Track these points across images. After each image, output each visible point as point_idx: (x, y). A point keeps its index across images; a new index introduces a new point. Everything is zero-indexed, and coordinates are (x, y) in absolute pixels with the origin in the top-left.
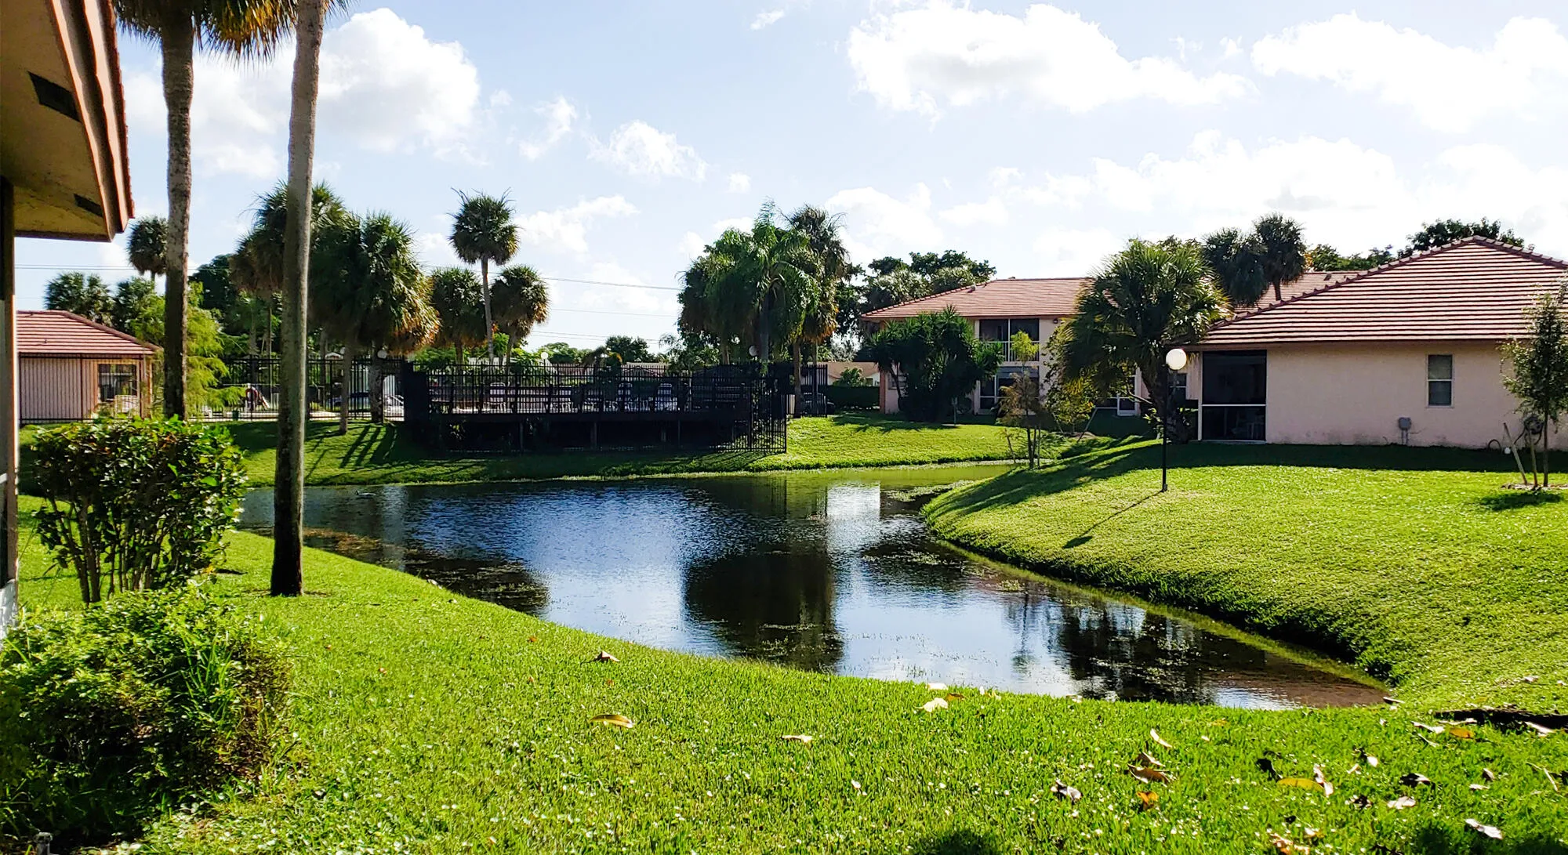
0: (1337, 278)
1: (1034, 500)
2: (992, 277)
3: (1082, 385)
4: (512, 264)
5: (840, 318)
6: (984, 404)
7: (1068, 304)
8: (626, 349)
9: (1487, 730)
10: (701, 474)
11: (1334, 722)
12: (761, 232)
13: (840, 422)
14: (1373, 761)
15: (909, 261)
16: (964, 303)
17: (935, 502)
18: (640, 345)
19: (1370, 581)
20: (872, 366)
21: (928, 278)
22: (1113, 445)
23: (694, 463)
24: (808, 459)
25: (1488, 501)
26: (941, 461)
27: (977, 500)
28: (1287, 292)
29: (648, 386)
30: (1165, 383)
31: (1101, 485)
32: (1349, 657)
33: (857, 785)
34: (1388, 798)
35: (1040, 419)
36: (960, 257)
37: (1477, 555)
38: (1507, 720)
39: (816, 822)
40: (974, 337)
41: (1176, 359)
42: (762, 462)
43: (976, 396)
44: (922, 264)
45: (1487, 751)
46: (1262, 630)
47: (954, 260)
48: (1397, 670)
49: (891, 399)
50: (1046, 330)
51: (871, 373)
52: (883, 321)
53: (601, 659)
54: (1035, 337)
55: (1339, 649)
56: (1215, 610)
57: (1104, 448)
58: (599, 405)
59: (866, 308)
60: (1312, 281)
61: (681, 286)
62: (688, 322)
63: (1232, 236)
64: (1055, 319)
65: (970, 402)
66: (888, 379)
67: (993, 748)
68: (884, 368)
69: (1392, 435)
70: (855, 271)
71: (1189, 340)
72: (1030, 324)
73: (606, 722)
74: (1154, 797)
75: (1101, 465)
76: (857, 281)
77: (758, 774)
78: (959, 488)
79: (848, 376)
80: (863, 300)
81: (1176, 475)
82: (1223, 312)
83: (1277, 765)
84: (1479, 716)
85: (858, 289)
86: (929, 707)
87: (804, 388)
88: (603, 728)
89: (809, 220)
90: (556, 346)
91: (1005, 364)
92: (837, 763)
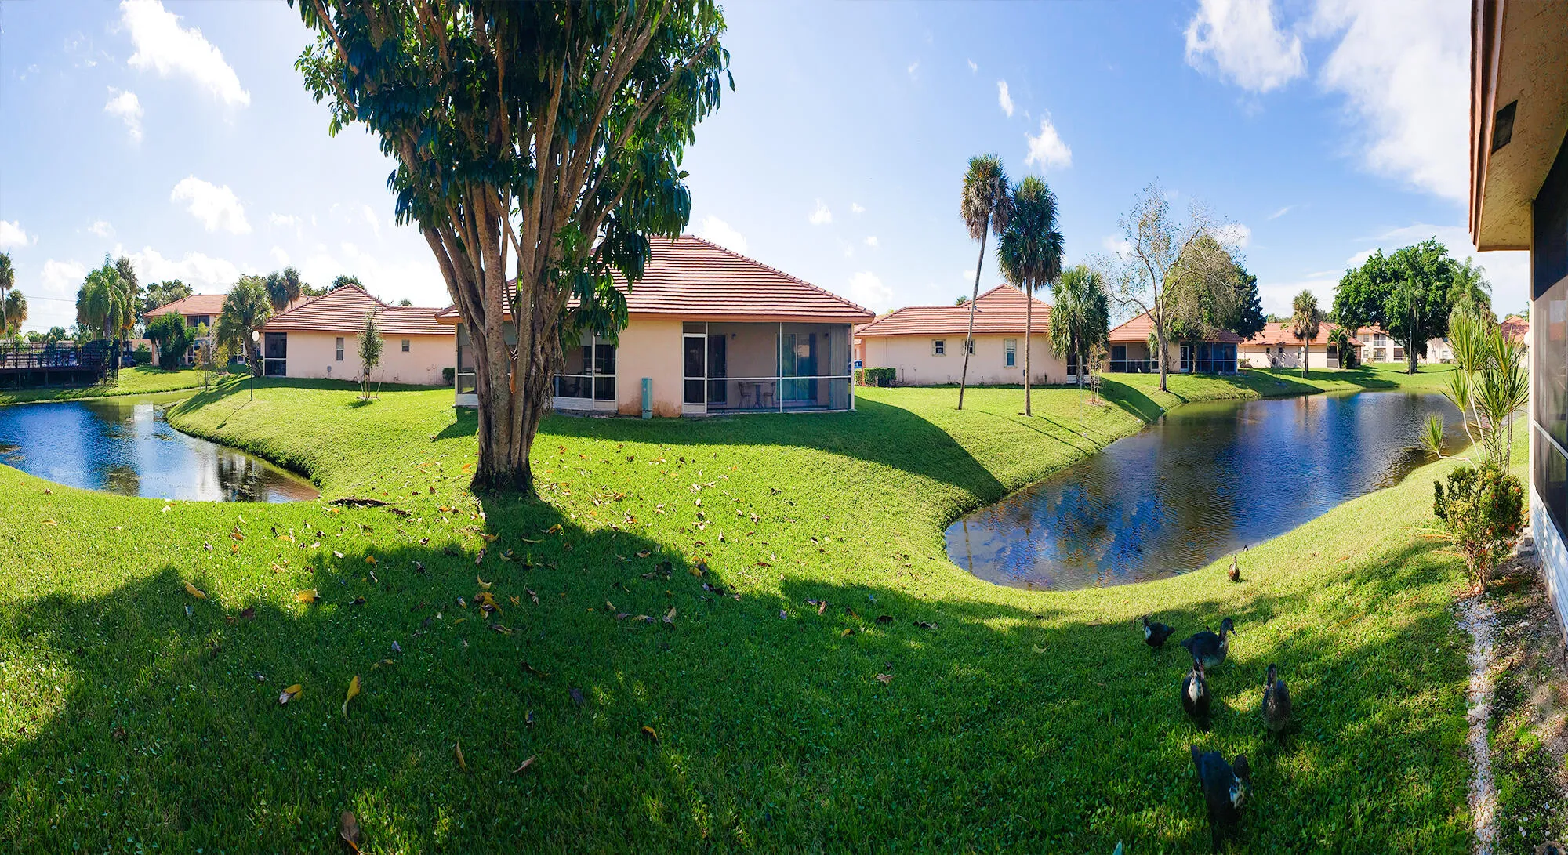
0: (311, 299)
1: (207, 406)
2: (192, 294)
3: (224, 348)
4: (12, 290)
5: (137, 316)
6: (190, 360)
7: (218, 309)
8: (58, 333)
9: (345, 508)
10: (87, 399)
11: (299, 508)
12: (106, 269)
13: (138, 370)
14: (309, 526)
15: (161, 285)
16: (183, 308)
17: (172, 410)
18: (63, 331)
19: (315, 441)
20: (149, 341)
21: (169, 294)
22: (235, 378)
23: (84, 393)
24: (127, 390)
25: (352, 404)
26: (174, 390)
27: (187, 408)
28: (296, 304)
29: (65, 354)
30: (252, 346)
31: (232, 398)
32: (308, 477)
33: (136, 549)
34: (312, 543)
35: (210, 367)
36: (180, 283)
37: (348, 429)
38: (349, 503)
39: (121, 567)
40: (186, 326)
41: (255, 336)
42: (109, 392)
43: (186, 356)
44: (167, 287)
45: (343, 518)
46: (281, 465)
47: (178, 284)
48: (322, 482)
49: (156, 358)
50: (212, 320)
51: (148, 345)
52: (152, 317)
53: (47, 492)
54: (207, 324)
55: (304, 473)
56: (265, 457)
57: (233, 379)
58: (48, 364)
59: (147, 311)
60: (302, 300)
61: (76, 299)
62: (81, 318)
63: (276, 276)
64: (215, 315)
65: (184, 359)
66: (155, 348)
67: (185, 527)
68: (153, 342)
69: (324, 375)
70: (141, 290)
71: (260, 327)
72: (205, 318)
73: (47, 524)
74: (237, 547)
75: (229, 389)
76: (143, 296)
77: (101, 546)
78: (181, 402)
79: (141, 347)
80: (145, 306)
81: (256, 392)
82: (272, 311)
83: (277, 529)
84: (342, 501)
85: (143, 300)
86: (164, 510)
87: (125, 353)
88: (46, 526)
89: (123, 265)
90: (31, 332)
91: (197, 339)
92: (130, 540)
